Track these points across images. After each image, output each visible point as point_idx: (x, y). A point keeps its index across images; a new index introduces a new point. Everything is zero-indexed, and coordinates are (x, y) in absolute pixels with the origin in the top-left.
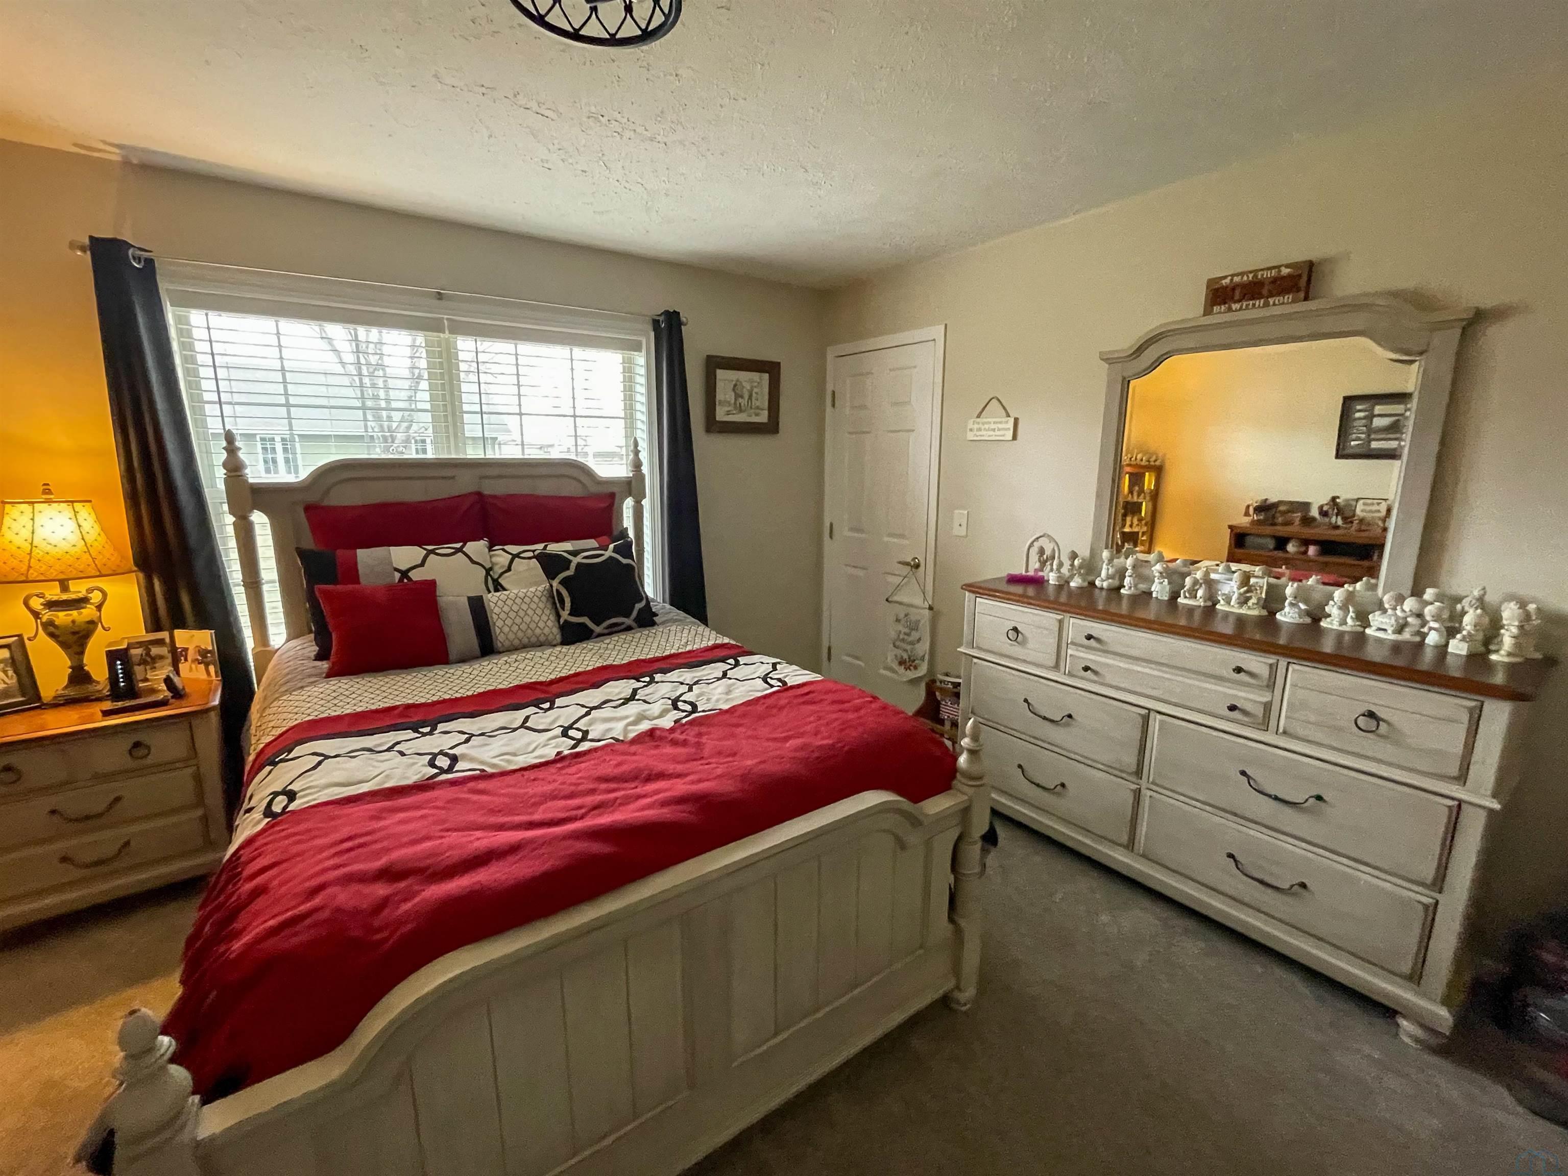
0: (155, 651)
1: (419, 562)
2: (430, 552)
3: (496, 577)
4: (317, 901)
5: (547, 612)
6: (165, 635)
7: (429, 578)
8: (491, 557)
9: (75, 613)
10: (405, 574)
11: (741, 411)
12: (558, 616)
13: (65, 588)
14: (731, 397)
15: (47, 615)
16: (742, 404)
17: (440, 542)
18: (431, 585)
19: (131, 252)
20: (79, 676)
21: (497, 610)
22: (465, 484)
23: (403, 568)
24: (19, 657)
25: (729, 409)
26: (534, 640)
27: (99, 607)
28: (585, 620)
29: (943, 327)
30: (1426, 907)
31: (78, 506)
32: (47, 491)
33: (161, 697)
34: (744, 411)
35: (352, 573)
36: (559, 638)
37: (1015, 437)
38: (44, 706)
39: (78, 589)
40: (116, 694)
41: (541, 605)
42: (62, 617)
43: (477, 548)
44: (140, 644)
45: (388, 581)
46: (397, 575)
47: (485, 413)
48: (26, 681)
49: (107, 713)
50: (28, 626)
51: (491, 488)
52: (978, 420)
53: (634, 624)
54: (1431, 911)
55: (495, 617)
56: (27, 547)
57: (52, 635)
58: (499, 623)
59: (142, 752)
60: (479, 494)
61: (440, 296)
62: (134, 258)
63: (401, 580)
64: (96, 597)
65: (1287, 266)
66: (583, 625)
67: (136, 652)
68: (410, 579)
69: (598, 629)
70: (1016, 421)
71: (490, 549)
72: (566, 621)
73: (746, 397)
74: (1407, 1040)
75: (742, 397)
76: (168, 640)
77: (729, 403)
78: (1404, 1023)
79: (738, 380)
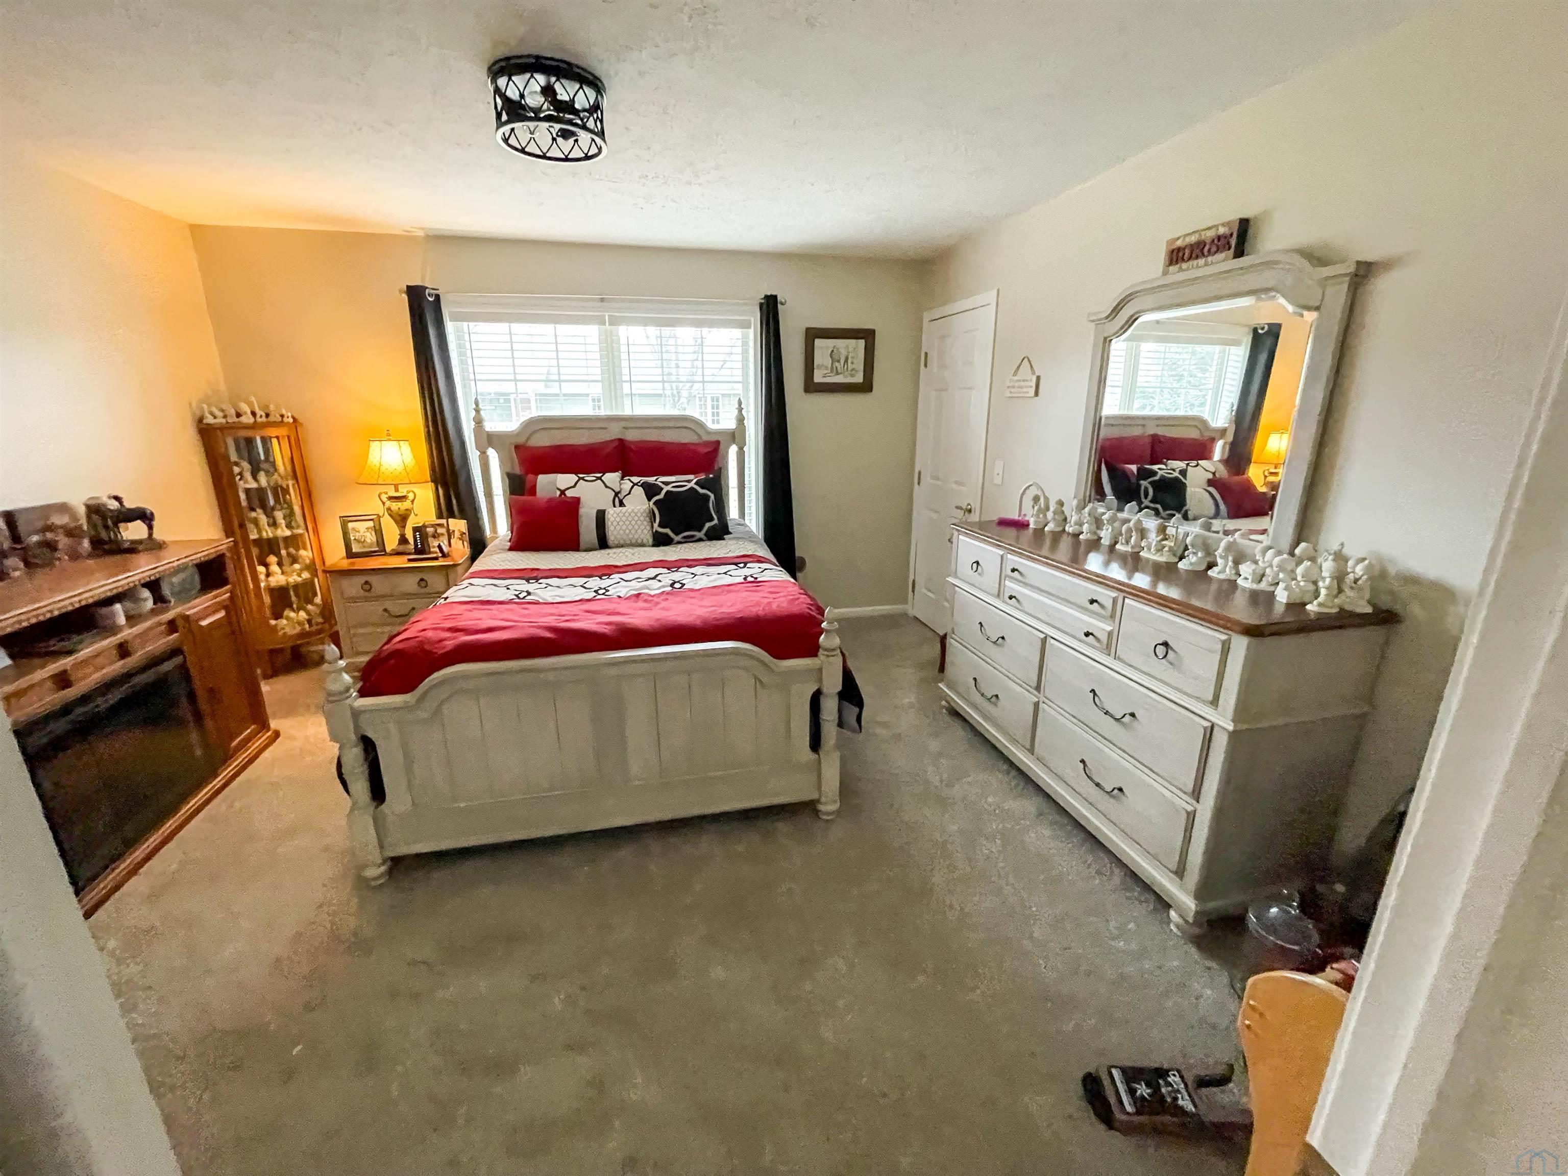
0: (440, 530)
1: (573, 484)
2: (580, 479)
3: (621, 498)
4: (421, 634)
5: (645, 523)
6: (444, 521)
7: (577, 496)
8: (621, 484)
9: (400, 504)
10: (563, 492)
11: (837, 373)
12: (652, 527)
13: (397, 490)
14: (828, 362)
15: (388, 503)
16: (839, 368)
17: (588, 472)
18: (577, 501)
19: (427, 291)
20: (403, 540)
21: (612, 519)
22: (614, 433)
23: (562, 488)
24: (377, 528)
25: (826, 372)
26: (634, 541)
27: (413, 501)
28: (667, 531)
29: (996, 291)
30: (1188, 813)
31: (401, 443)
32: (389, 435)
33: (435, 555)
34: (841, 373)
35: (533, 491)
36: (651, 541)
37: (1037, 394)
38: (386, 554)
39: (402, 491)
40: (418, 551)
41: (642, 518)
42: (395, 506)
43: (612, 478)
44: (433, 526)
45: (551, 495)
46: (558, 493)
47: (634, 382)
48: (380, 540)
49: (410, 560)
50: (381, 510)
51: (632, 436)
52: (1015, 378)
53: (705, 538)
54: (1191, 817)
55: (610, 523)
56: (378, 465)
57: (390, 515)
58: (612, 528)
59: (423, 584)
60: (621, 441)
61: (602, 300)
62: (429, 295)
63: (560, 495)
64: (411, 496)
65: (1223, 225)
66: (667, 535)
67: (430, 530)
68: (565, 495)
69: (677, 538)
70: (1038, 378)
71: (622, 479)
72: (656, 531)
73: (842, 361)
74: (1172, 927)
75: (839, 361)
76: (445, 525)
77: (826, 368)
78: (1173, 913)
79: (834, 347)
